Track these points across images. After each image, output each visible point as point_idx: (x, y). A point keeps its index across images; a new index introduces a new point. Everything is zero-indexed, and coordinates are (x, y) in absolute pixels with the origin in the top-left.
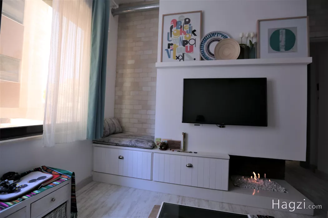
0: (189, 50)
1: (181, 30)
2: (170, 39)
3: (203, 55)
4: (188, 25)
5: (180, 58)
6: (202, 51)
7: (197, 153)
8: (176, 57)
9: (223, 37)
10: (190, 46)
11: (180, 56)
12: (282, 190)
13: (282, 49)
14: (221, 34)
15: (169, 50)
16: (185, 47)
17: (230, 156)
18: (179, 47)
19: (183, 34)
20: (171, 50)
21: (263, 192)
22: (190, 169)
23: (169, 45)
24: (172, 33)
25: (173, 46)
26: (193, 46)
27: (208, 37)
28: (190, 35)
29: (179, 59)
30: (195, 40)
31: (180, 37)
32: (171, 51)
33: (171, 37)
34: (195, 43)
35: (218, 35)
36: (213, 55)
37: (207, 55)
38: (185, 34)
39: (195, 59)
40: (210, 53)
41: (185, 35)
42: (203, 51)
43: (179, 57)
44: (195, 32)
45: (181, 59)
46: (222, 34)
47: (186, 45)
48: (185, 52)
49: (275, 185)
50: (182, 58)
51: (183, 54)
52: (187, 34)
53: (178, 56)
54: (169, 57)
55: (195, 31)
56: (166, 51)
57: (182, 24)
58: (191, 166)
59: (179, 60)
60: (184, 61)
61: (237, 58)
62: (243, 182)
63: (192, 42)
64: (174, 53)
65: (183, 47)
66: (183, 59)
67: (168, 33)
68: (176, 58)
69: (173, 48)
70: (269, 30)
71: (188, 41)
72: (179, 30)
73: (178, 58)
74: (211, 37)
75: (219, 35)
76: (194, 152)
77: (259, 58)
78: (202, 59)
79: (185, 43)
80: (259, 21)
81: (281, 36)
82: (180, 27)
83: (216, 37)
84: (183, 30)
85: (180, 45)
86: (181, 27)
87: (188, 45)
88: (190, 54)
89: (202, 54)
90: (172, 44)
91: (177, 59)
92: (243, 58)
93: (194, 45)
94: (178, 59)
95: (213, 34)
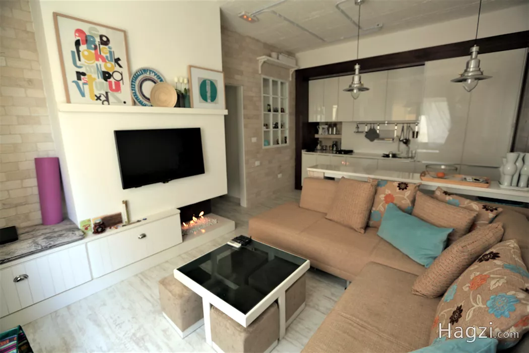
0: (114, 87)
1: (96, 53)
2: (78, 63)
3: (136, 98)
4: (106, 47)
5: (103, 98)
6: (134, 91)
7: (146, 219)
8: (96, 96)
9: (156, 76)
10: (115, 82)
11: (102, 96)
12: (215, 221)
13: (209, 101)
14: (153, 72)
15: (80, 83)
16: (107, 83)
17: (179, 209)
18: (98, 80)
19: (100, 59)
20: (84, 84)
21: (209, 228)
22: (144, 239)
23: (80, 75)
24: (81, 53)
25: (86, 77)
26: (119, 83)
27: (139, 74)
28: (112, 64)
29: (101, 100)
30: (121, 74)
31: (97, 65)
32: (85, 86)
33: (80, 60)
34: (122, 79)
35: (150, 74)
36: (148, 99)
37: (140, 98)
38: (104, 60)
39: (125, 102)
40: (144, 96)
41: (104, 63)
42: (135, 93)
43: (100, 96)
44: (119, 62)
45: (104, 101)
46: (155, 73)
47: (108, 80)
48: (109, 91)
49: (209, 220)
50: (105, 99)
51: (107, 93)
52: (107, 61)
53: (98, 96)
54: (83, 95)
55: (119, 59)
56: (74, 84)
57: (97, 43)
58: (144, 236)
59: (101, 102)
60: (109, 104)
61: (174, 105)
62: (187, 230)
63: (117, 76)
64: (91, 90)
65: (105, 82)
66: (107, 100)
67: (73, 52)
68: (96, 98)
69: (87, 81)
70: (199, 78)
71: (111, 73)
72: (93, 51)
73: (98, 98)
74: (142, 74)
75: (151, 72)
76: (144, 220)
77: (193, 107)
78: (135, 104)
79: (106, 76)
80: (190, 67)
81: (207, 86)
82: (93, 46)
83: (148, 76)
84: (99, 54)
85: (99, 78)
86: (96, 47)
87: (112, 79)
88: (117, 94)
89: (134, 96)
90: (84, 74)
91: (97, 100)
92: (179, 107)
93: (121, 82)
94: (99, 101)
95: (145, 70)
